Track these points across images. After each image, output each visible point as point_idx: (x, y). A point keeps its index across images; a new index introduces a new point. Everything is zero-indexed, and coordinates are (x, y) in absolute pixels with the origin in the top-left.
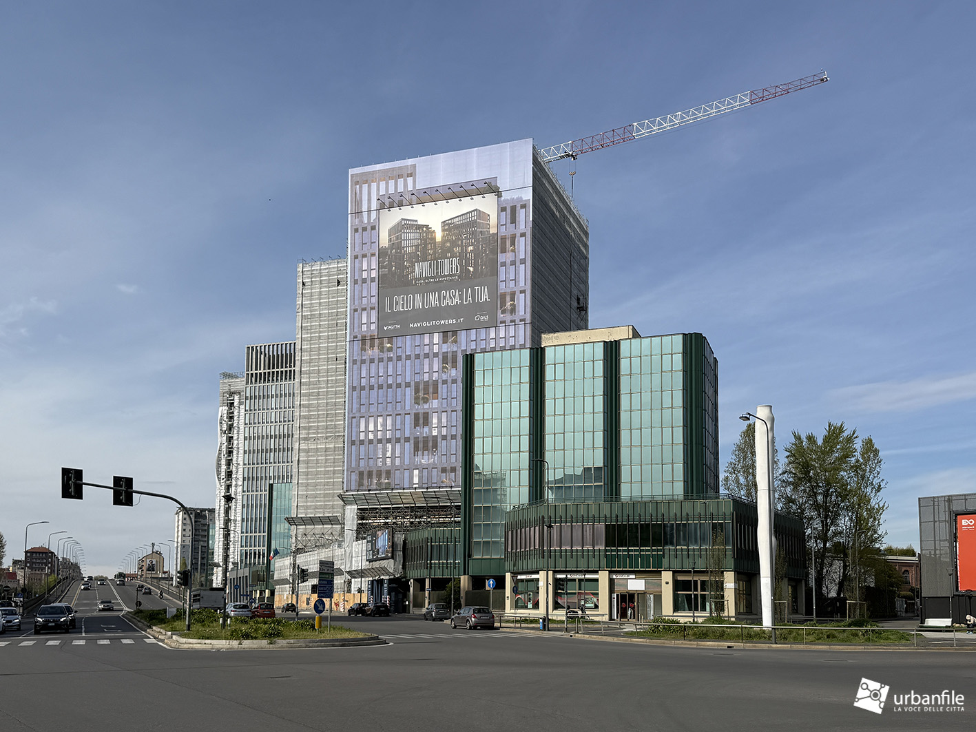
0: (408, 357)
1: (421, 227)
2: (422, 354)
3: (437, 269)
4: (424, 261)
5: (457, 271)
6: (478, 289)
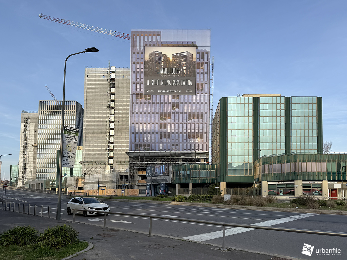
0: (158, 103)
1: (163, 55)
2: (164, 102)
3: (170, 71)
4: (165, 67)
5: (179, 73)
6: (188, 81)
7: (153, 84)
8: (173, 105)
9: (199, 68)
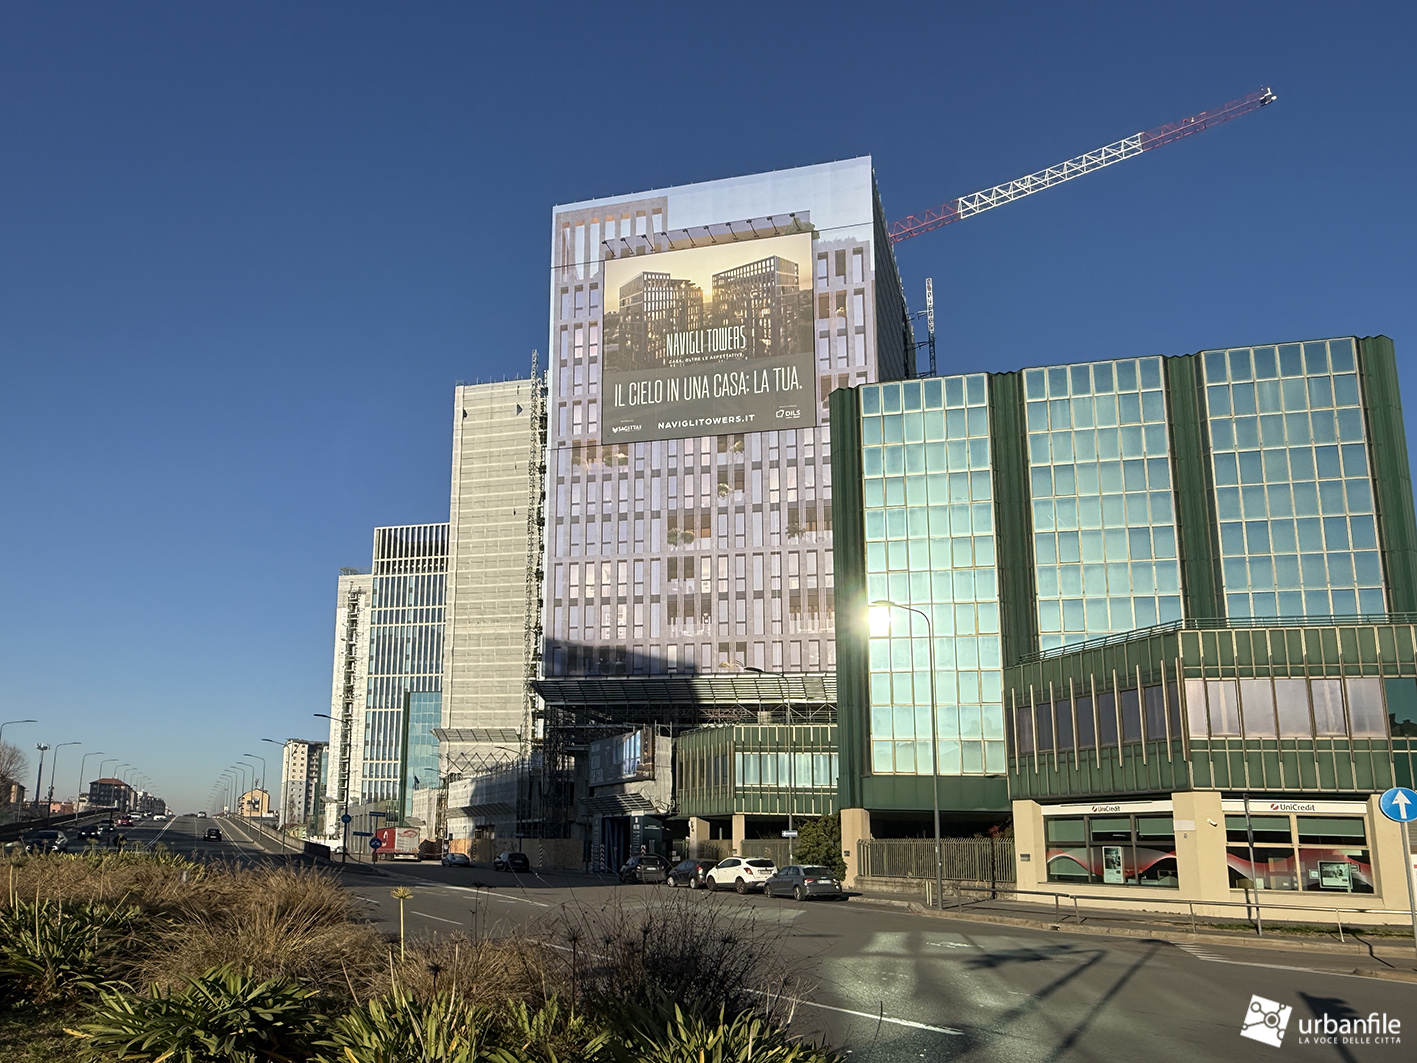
0: (656, 474)
1: (675, 283)
2: (681, 469)
3: (706, 342)
4: (683, 329)
5: (741, 344)
6: (780, 371)
7: (639, 400)
8: (722, 477)
9: (825, 315)
